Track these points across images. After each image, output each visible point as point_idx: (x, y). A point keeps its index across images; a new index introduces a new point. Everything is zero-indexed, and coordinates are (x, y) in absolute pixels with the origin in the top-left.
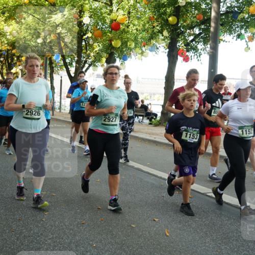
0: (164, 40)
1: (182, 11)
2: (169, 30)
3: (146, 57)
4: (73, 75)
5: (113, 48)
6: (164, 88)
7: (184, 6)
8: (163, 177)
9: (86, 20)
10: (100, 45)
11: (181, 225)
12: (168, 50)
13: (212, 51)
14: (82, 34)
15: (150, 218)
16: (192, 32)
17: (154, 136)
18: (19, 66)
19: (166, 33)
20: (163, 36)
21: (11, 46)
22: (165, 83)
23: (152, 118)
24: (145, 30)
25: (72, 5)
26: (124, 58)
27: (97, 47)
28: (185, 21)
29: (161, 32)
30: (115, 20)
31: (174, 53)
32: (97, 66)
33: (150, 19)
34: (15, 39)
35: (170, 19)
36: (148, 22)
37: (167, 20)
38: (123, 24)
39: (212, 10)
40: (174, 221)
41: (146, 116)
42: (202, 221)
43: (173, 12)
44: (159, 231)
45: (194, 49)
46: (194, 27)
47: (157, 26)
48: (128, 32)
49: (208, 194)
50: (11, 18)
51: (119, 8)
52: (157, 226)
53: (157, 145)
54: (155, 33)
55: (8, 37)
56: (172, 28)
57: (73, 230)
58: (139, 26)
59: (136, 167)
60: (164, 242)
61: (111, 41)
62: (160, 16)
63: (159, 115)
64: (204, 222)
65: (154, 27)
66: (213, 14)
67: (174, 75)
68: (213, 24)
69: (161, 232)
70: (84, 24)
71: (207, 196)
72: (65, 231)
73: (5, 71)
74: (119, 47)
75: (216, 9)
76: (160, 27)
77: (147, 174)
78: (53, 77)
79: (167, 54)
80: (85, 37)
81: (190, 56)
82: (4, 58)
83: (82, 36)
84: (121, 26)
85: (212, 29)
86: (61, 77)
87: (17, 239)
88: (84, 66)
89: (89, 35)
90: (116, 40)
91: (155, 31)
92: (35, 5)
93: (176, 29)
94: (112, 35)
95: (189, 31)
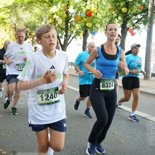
0: (119, 23)
1: (130, 5)
2: (122, 16)
4: (63, 44)
5: (87, 27)
7: (132, 2)
9: (71, 10)
10: (79, 25)
11: (131, 137)
12: (121, 28)
13: (149, 29)
14: (68, 19)
16: (136, 18)
18: (31, 38)
19: (120, 18)
20: (118, 20)
21: (26, 26)
24: (107, 17)
25: (63, 1)
26: (94, 34)
28: (132, 11)
29: (117, 17)
30: (89, 10)
31: (125, 30)
33: (110, 10)
34: (28, 22)
36: (109, 12)
37: (121, 10)
39: (149, 4)
40: (126, 134)
42: (143, 134)
43: (125, 5)
44: (117, 140)
45: (137, 28)
46: (138, 14)
47: (115, 14)
48: (96, 18)
49: (147, 118)
50: (26, 9)
51: (91, 3)
52: (116, 137)
55: (24, 21)
56: (124, 15)
58: (104, 14)
60: (120, 147)
61: (86, 23)
62: (116, 7)
64: (145, 135)
65: (113, 14)
66: (150, 6)
67: (124, 44)
68: (149, 13)
69: (118, 140)
70: (70, 13)
71: (146, 119)
74: (91, 27)
75: (152, 3)
79: (121, 30)
80: (70, 21)
81: (135, 33)
83: (68, 20)
84: (92, 14)
85: (149, 16)
87: (32, 142)
88: (69, 38)
89: (73, 19)
90: (89, 22)
91: (113, 17)
92: (41, 2)
93: (127, 16)
94: (87, 20)
95: (134, 17)
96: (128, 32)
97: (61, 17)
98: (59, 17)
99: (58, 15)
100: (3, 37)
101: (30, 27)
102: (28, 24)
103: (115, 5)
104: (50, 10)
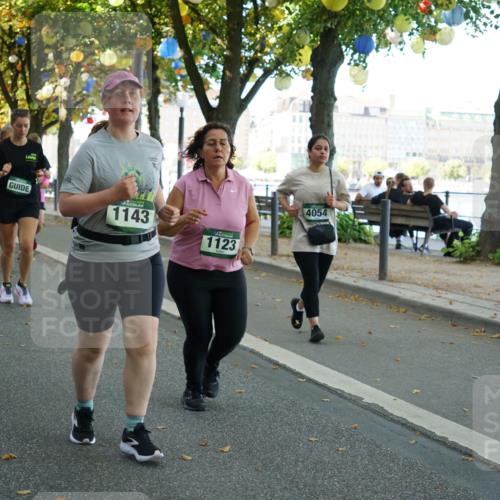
3: (444, 42)
17: (451, 296)
22: (495, 124)
23: (455, 236)
32: (288, 75)
41: (434, 230)
53: (454, 325)
59: (367, 400)
73: (21, 94)
77: (398, 427)
78: (157, 111)
82: (19, 55)
86: (182, 110)
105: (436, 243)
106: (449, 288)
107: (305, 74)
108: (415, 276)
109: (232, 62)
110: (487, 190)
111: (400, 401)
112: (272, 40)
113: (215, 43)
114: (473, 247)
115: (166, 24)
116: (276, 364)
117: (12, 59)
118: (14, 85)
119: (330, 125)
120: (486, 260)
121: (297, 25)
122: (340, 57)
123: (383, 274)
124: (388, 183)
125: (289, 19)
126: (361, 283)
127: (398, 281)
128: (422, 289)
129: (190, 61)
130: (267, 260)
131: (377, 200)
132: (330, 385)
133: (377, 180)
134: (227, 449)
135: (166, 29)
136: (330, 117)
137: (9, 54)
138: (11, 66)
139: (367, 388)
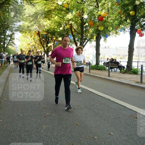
0: (128, 25)
1: (138, 8)
2: (130, 19)
3: (119, 35)
5: (100, 31)
6: (128, 52)
7: (139, 5)
8: (122, 104)
9: (85, 16)
10: (93, 29)
12: (130, 30)
15: (108, 132)
17: (121, 80)
18: (52, 42)
19: (128, 21)
21: (47, 32)
22: (129, 49)
23: (122, 69)
24: (116, 20)
25: (77, 9)
26: (106, 36)
27: (91, 31)
28: (140, 13)
29: (126, 20)
30: (100, 15)
31: (134, 32)
32: (92, 41)
33: (119, 13)
34: (49, 28)
35: (131, 12)
36: (118, 15)
37: (129, 13)
38: (105, 17)
41: (118, 68)
43: (133, 9)
47: (123, 17)
48: (107, 22)
53: (122, 85)
54: (122, 21)
55: (46, 27)
56: (132, 18)
57: (57, 139)
58: (113, 18)
59: (107, 98)
61: (98, 27)
62: (125, 11)
63: (126, 67)
65: (121, 18)
67: (133, 45)
70: (85, 19)
72: (52, 140)
73: (45, 46)
74: (103, 30)
76: (125, 17)
77: (112, 102)
79: (129, 32)
80: (84, 26)
81: (143, 33)
82: (45, 39)
84: (104, 19)
89: (87, 24)
90: (101, 26)
91: (122, 20)
92: (58, 10)
93: (135, 18)
94: (99, 24)
95: (142, 19)
96: (137, 33)
97: (76, 22)
98: (74, 23)
99: (73, 21)
100: (30, 42)
101: (51, 32)
102: (49, 30)
103: (124, 9)
104: (66, 17)
105: (118, 70)
106: (121, 78)
107: (95, 41)
108: (115, 76)
109: (82, 39)
110: (127, 61)
111: (113, 98)
112: (89, 35)
113: (79, 36)
114: (125, 71)
115: (70, 33)
116: (91, 92)
117: (44, 39)
118: (44, 44)
119: (99, 50)
120: (127, 73)
121: (93, 32)
122: (101, 38)
123: (109, 76)
124: (110, 60)
125: (92, 31)
126: (105, 77)
127: (112, 77)
128: (116, 78)
129: (74, 39)
130: (89, 74)
131: (108, 63)
132: (100, 95)
133: (108, 59)
134: (82, 106)
135: (70, 34)
136: (99, 48)
137: (43, 39)
138: (43, 41)
139: (107, 95)
